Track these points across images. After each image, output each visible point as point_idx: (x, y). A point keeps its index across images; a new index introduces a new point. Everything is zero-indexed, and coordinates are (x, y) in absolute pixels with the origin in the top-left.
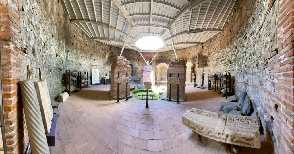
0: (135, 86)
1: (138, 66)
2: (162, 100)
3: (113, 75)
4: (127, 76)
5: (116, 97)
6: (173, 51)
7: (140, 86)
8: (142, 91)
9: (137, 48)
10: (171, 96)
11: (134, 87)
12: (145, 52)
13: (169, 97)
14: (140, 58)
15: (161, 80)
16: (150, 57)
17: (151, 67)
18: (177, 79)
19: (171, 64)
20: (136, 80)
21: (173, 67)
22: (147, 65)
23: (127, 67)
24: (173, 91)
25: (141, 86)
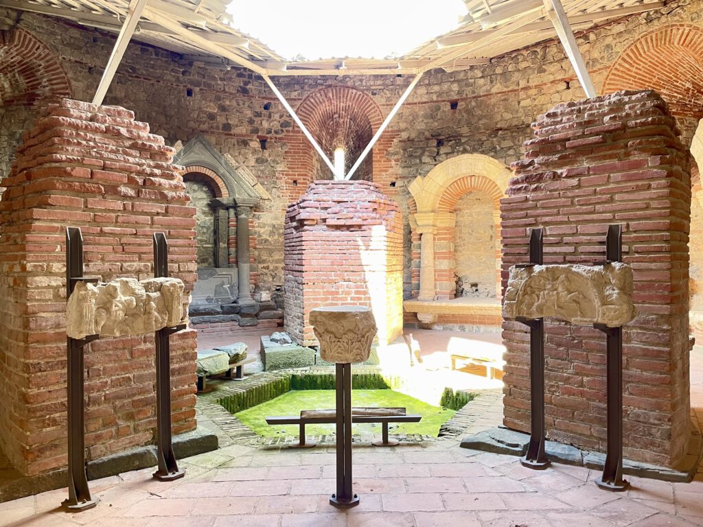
0: (239, 347)
1: (261, 191)
2: (465, 445)
3: (17, 269)
4: (161, 268)
5: (60, 460)
6: (553, 50)
7: (277, 345)
8: (298, 384)
9: (245, 46)
10: (548, 418)
11: (235, 359)
12: (315, 79)
13: (527, 426)
14: (276, 125)
15: (458, 293)
16: (353, 119)
17: (361, 194)
18: (600, 283)
19: (535, 154)
20: (246, 301)
21: (556, 177)
22: (336, 179)
23: (164, 198)
24: (567, 380)
25: (291, 348)
